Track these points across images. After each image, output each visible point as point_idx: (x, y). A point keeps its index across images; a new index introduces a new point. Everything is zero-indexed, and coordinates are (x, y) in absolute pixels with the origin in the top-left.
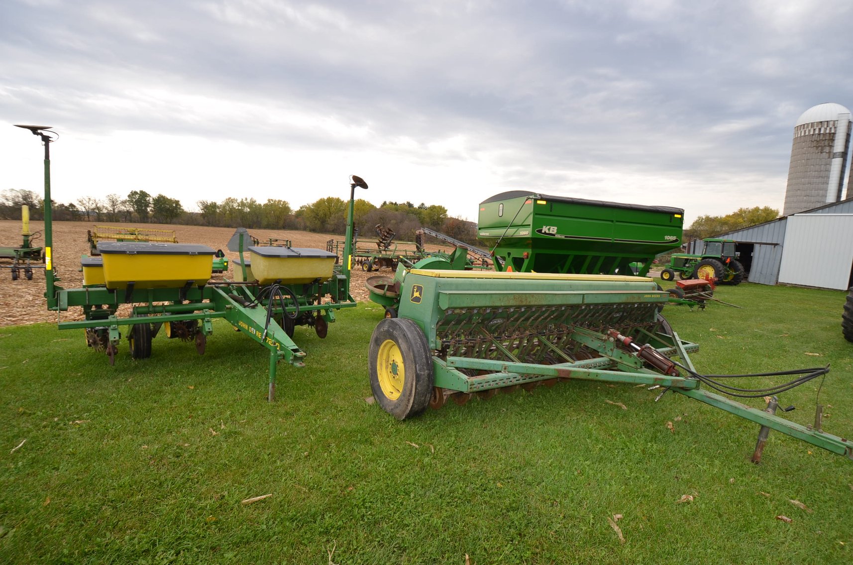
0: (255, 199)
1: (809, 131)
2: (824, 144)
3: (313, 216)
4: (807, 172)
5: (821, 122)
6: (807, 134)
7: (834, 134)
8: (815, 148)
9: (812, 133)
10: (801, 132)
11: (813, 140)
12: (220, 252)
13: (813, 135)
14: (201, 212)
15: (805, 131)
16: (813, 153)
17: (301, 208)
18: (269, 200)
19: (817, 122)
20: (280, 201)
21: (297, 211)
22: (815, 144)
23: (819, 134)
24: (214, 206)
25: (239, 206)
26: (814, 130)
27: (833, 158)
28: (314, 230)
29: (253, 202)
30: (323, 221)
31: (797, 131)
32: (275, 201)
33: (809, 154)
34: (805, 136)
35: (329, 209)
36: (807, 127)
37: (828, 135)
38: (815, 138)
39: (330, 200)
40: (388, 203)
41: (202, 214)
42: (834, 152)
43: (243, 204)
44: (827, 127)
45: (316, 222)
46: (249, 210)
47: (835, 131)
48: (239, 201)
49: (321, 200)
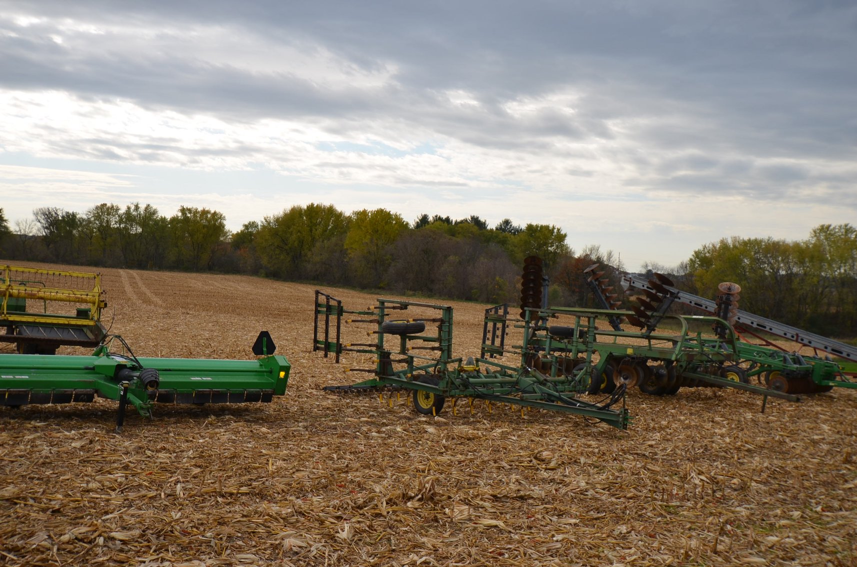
0: (154, 206)
3: (276, 244)
12: (265, 339)
14: (43, 233)
17: (246, 227)
18: (183, 210)
20: (205, 213)
21: (238, 234)
24: (71, 220)
25: (121, 221)
28: (275, 275)
29: (150, 213)
30: (297, 256)
32: (196, 212)
35: (311, 231)
39: (313, 211)
40: (431, 219)
41: (44, 238)
43: (129, 217)
45: (282, 257)
46: (140, 230)
48: (122, 211)
49: (294, 210)
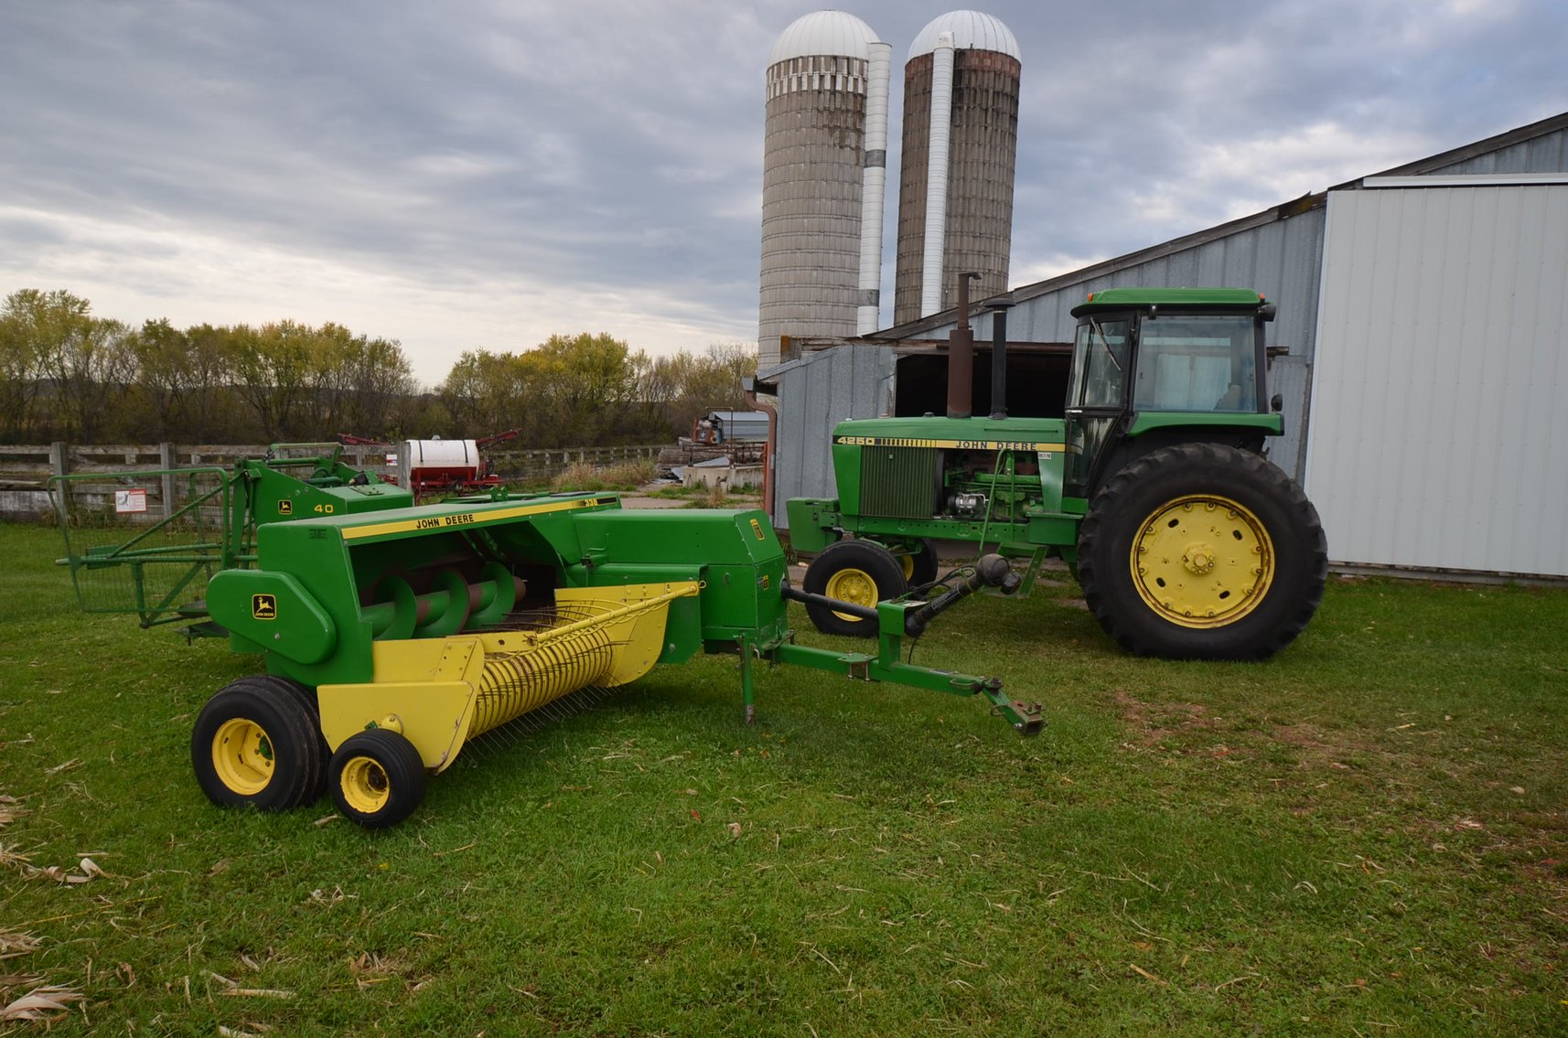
1: (810, 78)
2: (846, 121)
4: (813, 197)
5: (835, 58)
6: (805, 87)
7: (864, 97)
8: (826, 129)
9: (816, 86)
10: (790, 81)
11: (821, 108)
13: (819, 92)
15: (800, 79)
16: (824, 144)
19: (825, 56)
22: (825, 119)
23: (833, 92)
26: (822, 77)
27: (866, 166)
31: (779, 76)
33: (814, 147)
34: (800, 92)
36: (805, 68)
37: (851, 96)
38: (825, 101)
42: (867, 149)
44: (849, 73)
47: (865, 90)
